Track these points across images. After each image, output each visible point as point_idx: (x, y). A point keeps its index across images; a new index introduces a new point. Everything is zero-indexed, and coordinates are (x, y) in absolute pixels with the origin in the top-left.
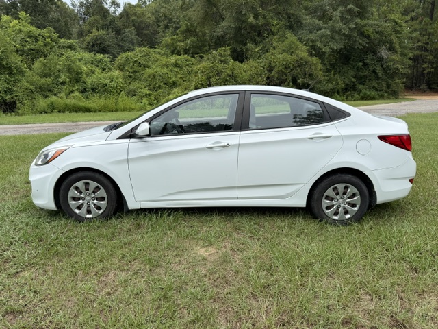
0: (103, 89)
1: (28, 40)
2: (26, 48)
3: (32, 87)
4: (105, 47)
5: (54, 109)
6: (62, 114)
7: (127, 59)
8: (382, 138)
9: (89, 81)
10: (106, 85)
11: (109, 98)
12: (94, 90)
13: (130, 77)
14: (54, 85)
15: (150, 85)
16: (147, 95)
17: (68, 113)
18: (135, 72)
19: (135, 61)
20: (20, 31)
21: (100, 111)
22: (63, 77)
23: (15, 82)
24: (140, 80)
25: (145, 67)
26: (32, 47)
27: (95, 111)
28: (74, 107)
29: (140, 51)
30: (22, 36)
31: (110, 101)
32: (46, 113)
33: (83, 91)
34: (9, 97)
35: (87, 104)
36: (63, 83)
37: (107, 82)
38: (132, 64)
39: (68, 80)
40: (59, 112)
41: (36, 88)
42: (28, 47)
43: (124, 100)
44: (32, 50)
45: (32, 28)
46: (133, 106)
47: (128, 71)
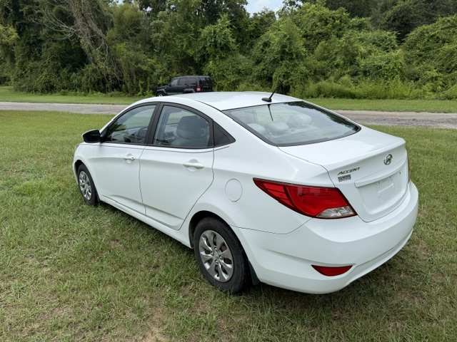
0: (376, 72)
1: (319, 24)
2: (315, 33)
3: (308, 71)
4: (407, 20)
5: (320, 94)
6: (326, 99)
7: (422, 34)
8: (260, 183)
9: (363, 62)
10: (381, 68)
11: (380, 83)
12: (365, 73)
13: (420, 56)
14: (329, 68)
15: (443, 65)
16: (434, 79)
17: (332, 98)
18: (429, 49)
19: (432, 36)
20: (314, 15)
21: (365, 98)
22: (339, 60)
23: (294, 66)
24: (432, 59)
25: (444, 42)
26: (321, 31)
27: (360, 98)
28: (339, 92)
29: (444, 21)
30: (315, 20)
31: (380, 87)
32: (312, 97)
33: (354, 74)
34: (286, 81)
35: (353, 89)
36: (337, 66)
37: (383, 63)
38: (426, 40)
39: (342, 62)
40: (325, 97)
41: (311, 72)
42: (317, 31)
43: (397, 85)
44: (320, 34)
45: (326, 10)
46: (406, 93)
47: (419, 49)
